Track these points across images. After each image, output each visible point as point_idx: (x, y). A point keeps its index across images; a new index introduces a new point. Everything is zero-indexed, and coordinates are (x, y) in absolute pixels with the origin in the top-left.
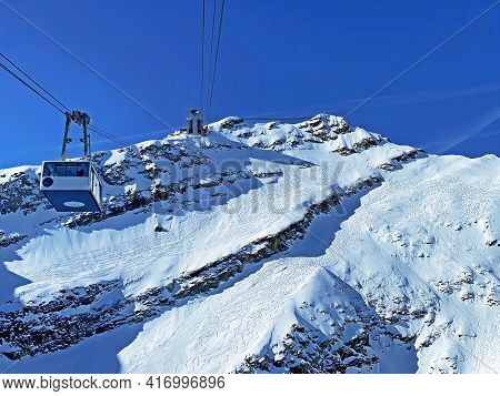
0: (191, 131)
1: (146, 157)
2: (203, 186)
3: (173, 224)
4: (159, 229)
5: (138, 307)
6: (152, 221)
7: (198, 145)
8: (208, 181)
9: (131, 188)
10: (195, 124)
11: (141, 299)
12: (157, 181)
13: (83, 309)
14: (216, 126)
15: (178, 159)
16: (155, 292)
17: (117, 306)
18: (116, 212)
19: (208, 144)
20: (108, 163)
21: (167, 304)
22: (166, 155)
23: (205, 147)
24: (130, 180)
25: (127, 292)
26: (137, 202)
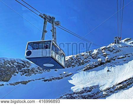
0: (116, 43)
1: (103, 51)
2: (120, 58)
3: (112, 69)
4: (108, 71)
5: (104, 93)
6: (106, 69)
7: (118, 47)
8: (122, 57)
9: (99, 60)
10: (117, 41)
11: (104, 91)
12: (107, 57)
13: (89, 93)
14: (123, 41)
15: (112, 51)
16: (109, 89)
17: (98, 93)
18: (96, 66)
19: (121, 46)
20: (93, 53)
21: (112, 92)
22: (109, 50)
23: (120, 47)
24: (99, 58)
25: (101, 89)
26: (102, 63)
